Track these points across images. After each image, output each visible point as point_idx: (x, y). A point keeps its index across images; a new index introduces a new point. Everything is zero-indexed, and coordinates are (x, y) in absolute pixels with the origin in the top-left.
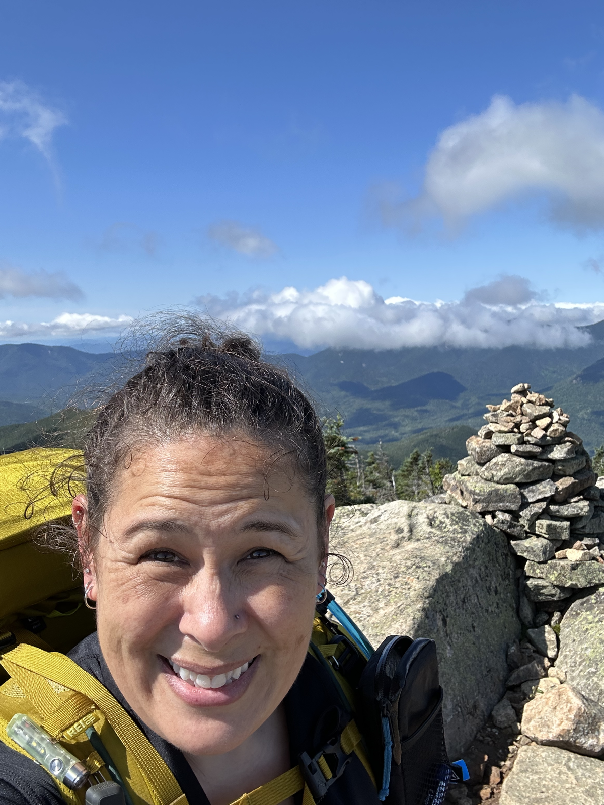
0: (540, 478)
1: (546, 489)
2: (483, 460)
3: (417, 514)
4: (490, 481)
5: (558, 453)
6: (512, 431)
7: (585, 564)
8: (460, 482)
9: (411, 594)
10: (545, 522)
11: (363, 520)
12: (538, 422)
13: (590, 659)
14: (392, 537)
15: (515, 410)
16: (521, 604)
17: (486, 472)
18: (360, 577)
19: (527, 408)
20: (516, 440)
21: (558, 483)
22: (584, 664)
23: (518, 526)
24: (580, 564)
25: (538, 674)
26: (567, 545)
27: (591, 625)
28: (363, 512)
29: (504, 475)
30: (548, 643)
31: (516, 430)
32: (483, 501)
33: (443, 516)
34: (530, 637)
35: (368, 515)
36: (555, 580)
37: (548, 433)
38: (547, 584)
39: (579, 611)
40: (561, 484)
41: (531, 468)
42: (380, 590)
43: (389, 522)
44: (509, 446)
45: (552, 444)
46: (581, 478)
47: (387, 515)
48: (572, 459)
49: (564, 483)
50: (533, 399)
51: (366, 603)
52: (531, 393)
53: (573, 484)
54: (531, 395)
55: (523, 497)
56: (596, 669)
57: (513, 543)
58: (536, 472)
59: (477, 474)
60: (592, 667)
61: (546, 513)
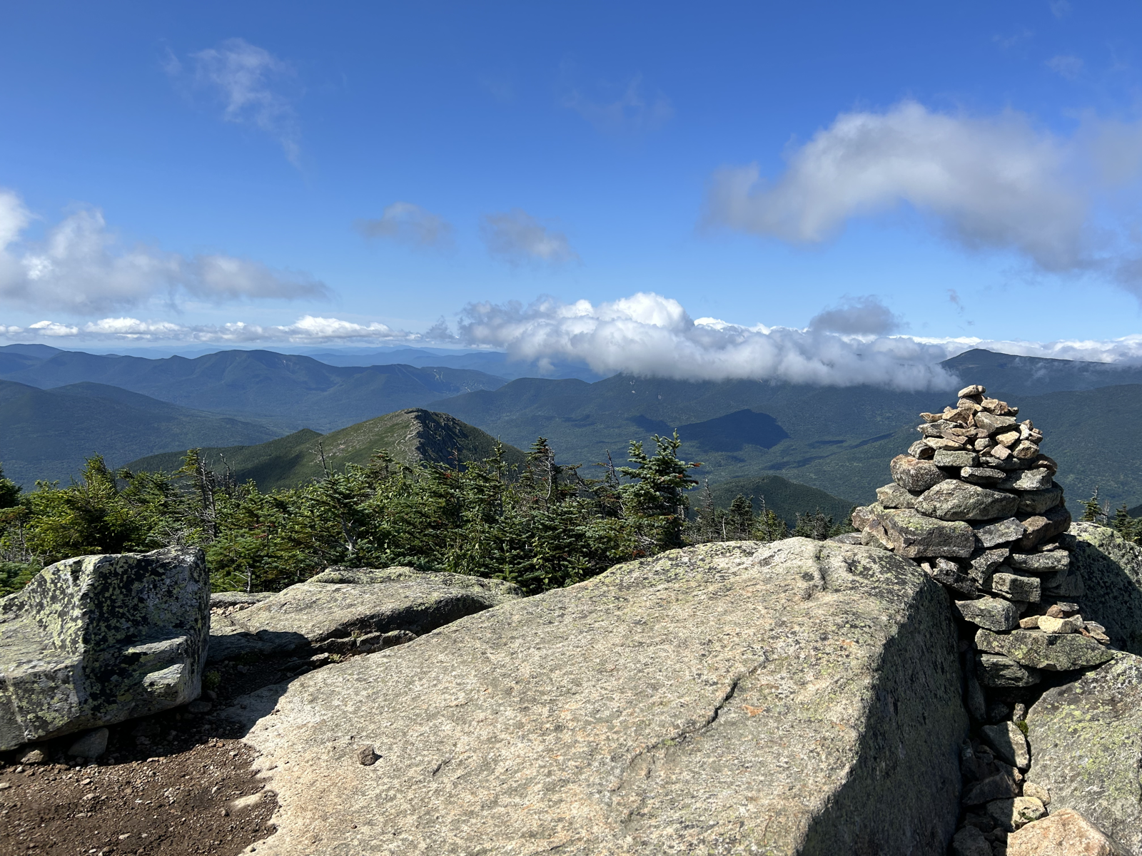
0: (1000, 515)
1: (1010, 530)
2: (919, 487)
3: (828, 556)
4: (930, 515)
5: (1028, 481)
6: (963, 448)
7: (1065, 638)
8: (883, 516)
9: (852, 663)
10: (1009, 577)
11: (748, 561)
12: (1000, 437)
13: (1089, 773)
14: (799, 584)
15: (965, 420)
16: (970, 688)
17: (924, 503)
18: (766, 637)
19: (984, 418)
20: (970, 460)
21: (1026, 523)
22: (1079, 779)
23: (967, 580)
24: (1059, 637)
25: (1010, 790)
26: (1039, 609)
27: (1080, 725)
28: (745, 551)
29: (952, 508)
30: (1015, 747)
31: (970, 447)
32: (920, 543)
33: (868, 560)
34: (988, 736)
35: (754, 555)
36: (1023, 658)
37: (1015, 453)
38: (1011, 663)
39: (1056, 704)
40: (1030, 525)
41: (990, 500)
42: (802, 656)
43: (789, 564)
44: (959, 468)
45: (1020, 469)
46: (1056, 519)
47: (783, 555)
48: (1047, 491)
49: (1035, 523)
50: (992, 406)
51: (784, 674)
52: (986, 399)
53: (1046, 525)
54: (988, 401)
55: (978, 540)
56: (1101, 787)
57: (958, 603)
58: (997, 506)
59: (910, 506)
60: (1093, 784)
61: (1008, 565)
